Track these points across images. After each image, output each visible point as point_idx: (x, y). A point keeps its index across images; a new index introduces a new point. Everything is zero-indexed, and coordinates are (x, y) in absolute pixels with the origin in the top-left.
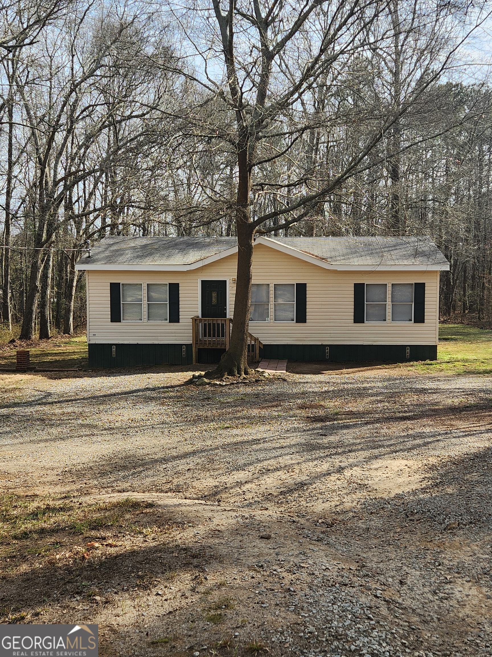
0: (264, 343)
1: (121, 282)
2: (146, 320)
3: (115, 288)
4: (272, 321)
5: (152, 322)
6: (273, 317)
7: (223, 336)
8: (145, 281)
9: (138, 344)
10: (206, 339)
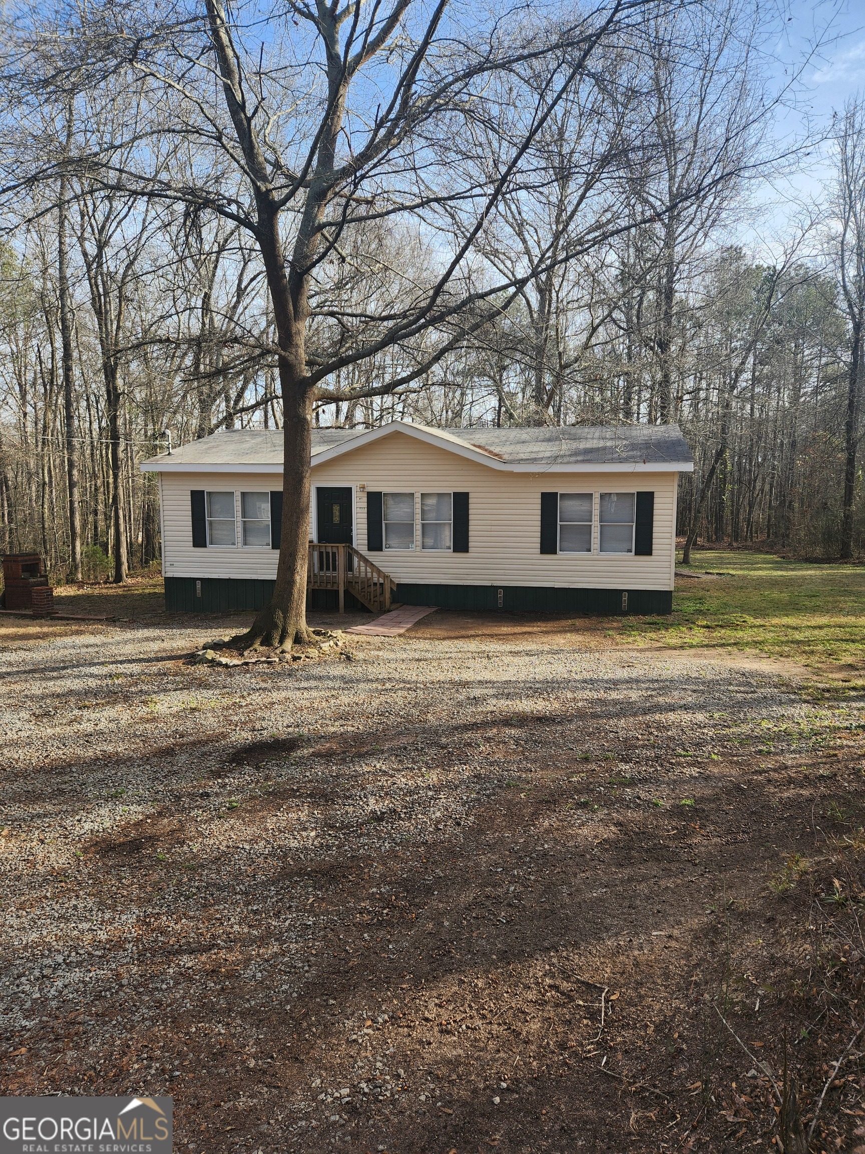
0: (397, 581)
1: (207, 489)
2: (240, 545)
3: (197, 498)
4: (419, 549)
5: (247, 548)
6: (419, 543)
7: (334, 569)
8: (237, 489)
9: (230, 579)
10: (322, 574)
